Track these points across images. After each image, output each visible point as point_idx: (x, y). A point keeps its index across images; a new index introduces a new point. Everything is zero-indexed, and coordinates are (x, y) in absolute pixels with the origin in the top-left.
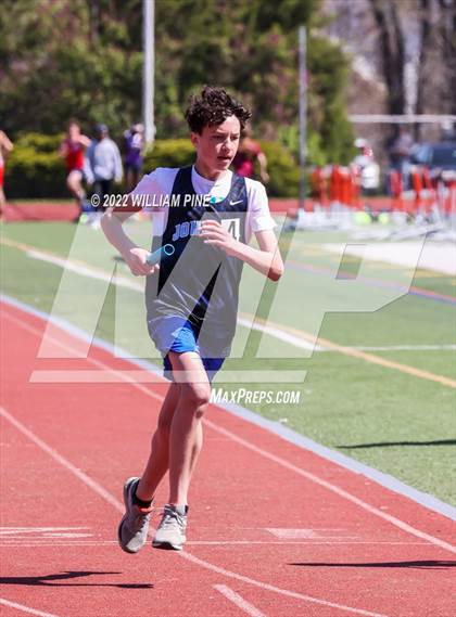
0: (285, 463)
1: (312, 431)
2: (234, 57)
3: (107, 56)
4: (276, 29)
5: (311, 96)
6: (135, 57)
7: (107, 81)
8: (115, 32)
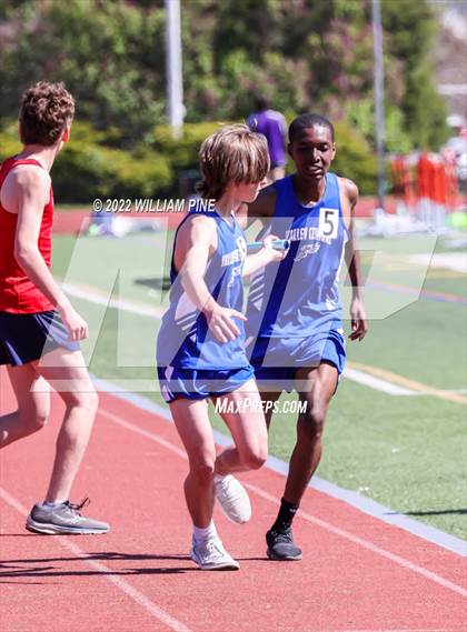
0: (368, 545)
1: (401, 501)
3: (119, 15)
5: (388, 60)
6: (156, 15)
7: (120, 48)
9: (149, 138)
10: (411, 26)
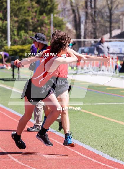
2: (33, 23)
4: (44, 15)
6: (5, 22)
9: (3, 49)
10: (60, 26)
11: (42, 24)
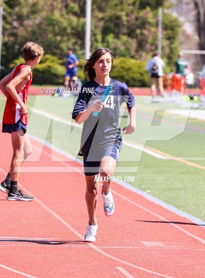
1: (161, 197)
2: (128, 21)
3: (69, 19)
4: (148, 9)
5: (164, 40)
6: (82, 20)
7: (69, 31)
8: (73, 8)
10: (172, 28)
11: (143, 24)
